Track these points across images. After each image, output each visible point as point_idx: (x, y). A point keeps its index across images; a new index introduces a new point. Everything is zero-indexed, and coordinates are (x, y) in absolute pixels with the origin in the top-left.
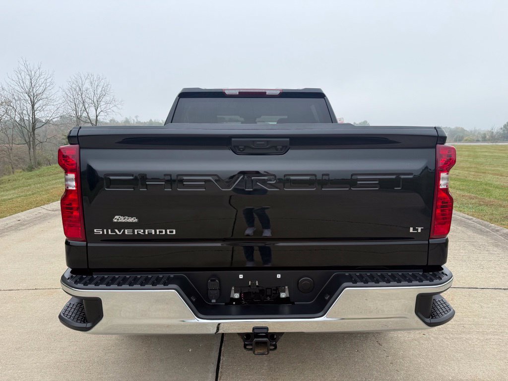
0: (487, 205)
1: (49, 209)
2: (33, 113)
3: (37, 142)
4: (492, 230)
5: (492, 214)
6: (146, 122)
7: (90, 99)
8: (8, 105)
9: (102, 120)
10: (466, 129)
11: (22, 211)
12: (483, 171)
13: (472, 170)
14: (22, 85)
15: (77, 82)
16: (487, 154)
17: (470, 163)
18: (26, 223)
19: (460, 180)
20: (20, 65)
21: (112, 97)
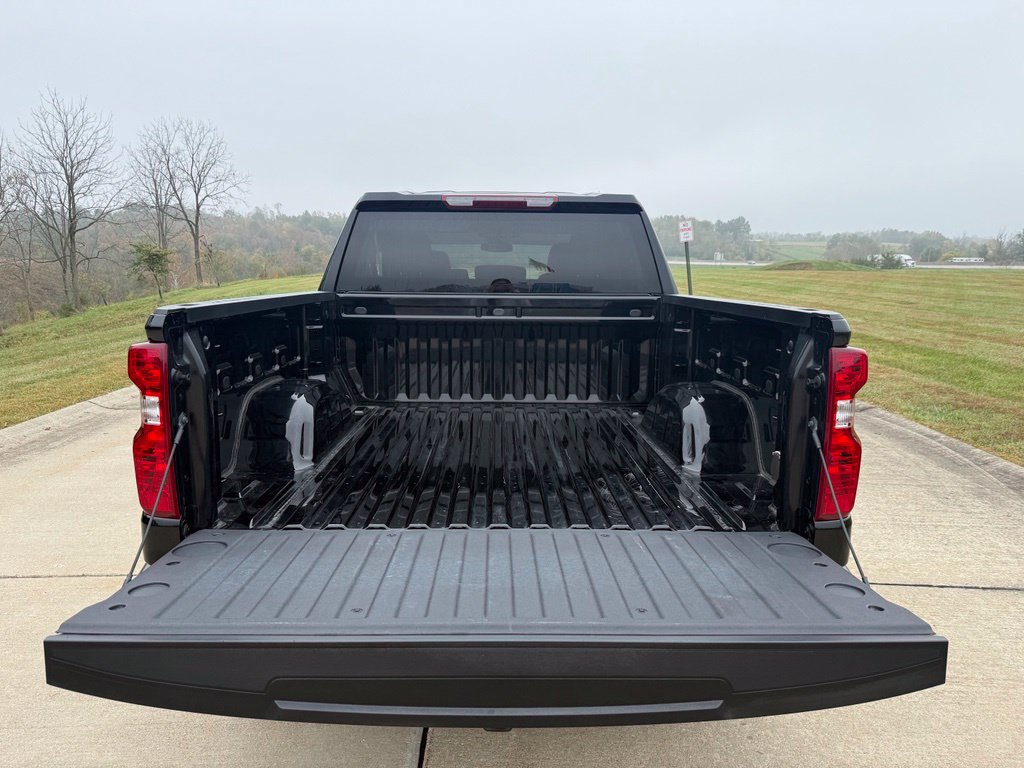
0: (970, 408)
1: (106, 404)
2: (72, 199)
3: (79, 258)
4: (976, 461)
5: (978, 428)
6: (297, 216)
7: (184, 171)
8: (22, 184)
9: (208, 212)
10: (946, 236)
11: (53, 410)
12: (970, 332)
13: (948, 328)
14: (49, 143)
15: (158, 137)
16: (983, 293)
17: (947, 312)
18: (62, 433)
19: (921, 351)
20: (44, 102)
21: (229, 168)
